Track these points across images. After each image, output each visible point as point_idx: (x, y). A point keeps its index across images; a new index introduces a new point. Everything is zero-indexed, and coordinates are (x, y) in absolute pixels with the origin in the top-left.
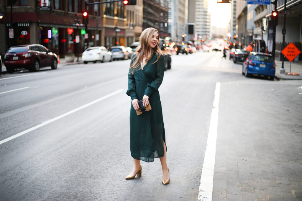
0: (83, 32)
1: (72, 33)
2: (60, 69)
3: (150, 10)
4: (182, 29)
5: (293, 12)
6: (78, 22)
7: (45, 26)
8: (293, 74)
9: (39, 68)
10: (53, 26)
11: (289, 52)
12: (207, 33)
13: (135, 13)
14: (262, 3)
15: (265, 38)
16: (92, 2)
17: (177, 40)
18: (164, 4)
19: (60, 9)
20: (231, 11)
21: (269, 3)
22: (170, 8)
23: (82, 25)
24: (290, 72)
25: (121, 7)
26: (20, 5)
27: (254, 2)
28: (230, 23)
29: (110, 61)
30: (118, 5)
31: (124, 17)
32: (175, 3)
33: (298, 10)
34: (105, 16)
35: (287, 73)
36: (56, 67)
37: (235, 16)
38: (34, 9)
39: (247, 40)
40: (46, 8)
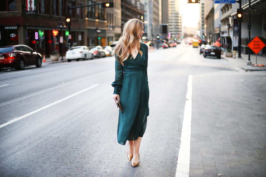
0: (67, 33)
1: (57, 34)
2: (44, 67)
3: (128, 13)
4: (157, 29)
5: (255, 10)
6: (61, 25)
7: (32, 28)
8: (259, 65)
9: (24, 67)
10: (40, 28)
11: (254, 45)
12: (180, 33)
13: (114, 16)
14: (228, 2)
15: (231, 35)
16: (74, 6)
17: (153, 39)
18: (141, 8)
19: (45, 13)
20: (200, 12)
21: (234, 2)
22: (146, 11)
23: (65, 26)
24: (256, 64)
25: (102, 11)
26: (9, 10)
27: (220, 1)
28: (199, 23)
29: (92, 59)
30: (99, 9)
31: (105, 20)
32: (150, 6)
33: (260, 8)
34: (87, 19)
35: (254, 65)
36: (40, 66)
37: (203, 16)
38: (21, 13)
39: (215, 37)
40: (32, 12)
